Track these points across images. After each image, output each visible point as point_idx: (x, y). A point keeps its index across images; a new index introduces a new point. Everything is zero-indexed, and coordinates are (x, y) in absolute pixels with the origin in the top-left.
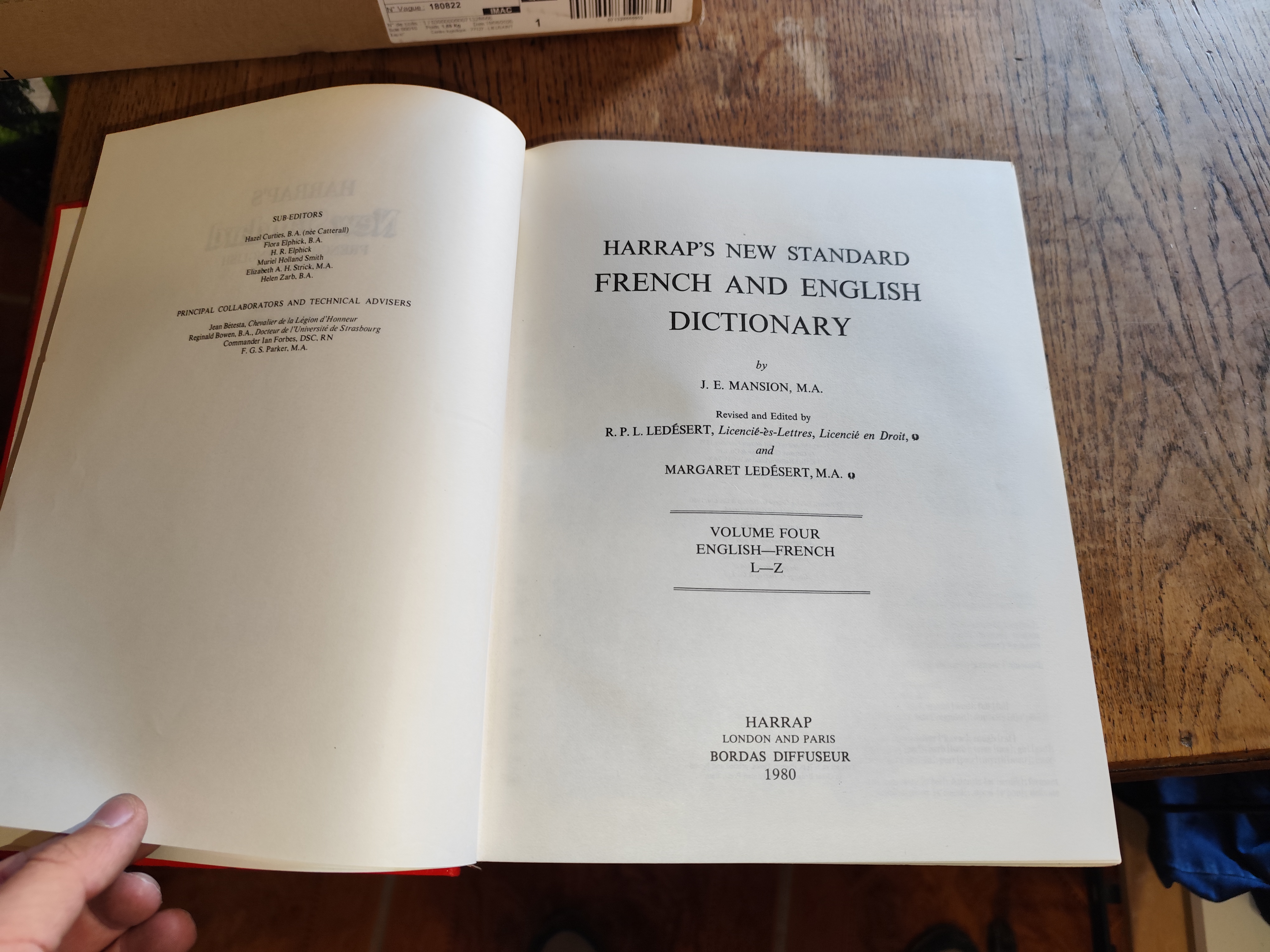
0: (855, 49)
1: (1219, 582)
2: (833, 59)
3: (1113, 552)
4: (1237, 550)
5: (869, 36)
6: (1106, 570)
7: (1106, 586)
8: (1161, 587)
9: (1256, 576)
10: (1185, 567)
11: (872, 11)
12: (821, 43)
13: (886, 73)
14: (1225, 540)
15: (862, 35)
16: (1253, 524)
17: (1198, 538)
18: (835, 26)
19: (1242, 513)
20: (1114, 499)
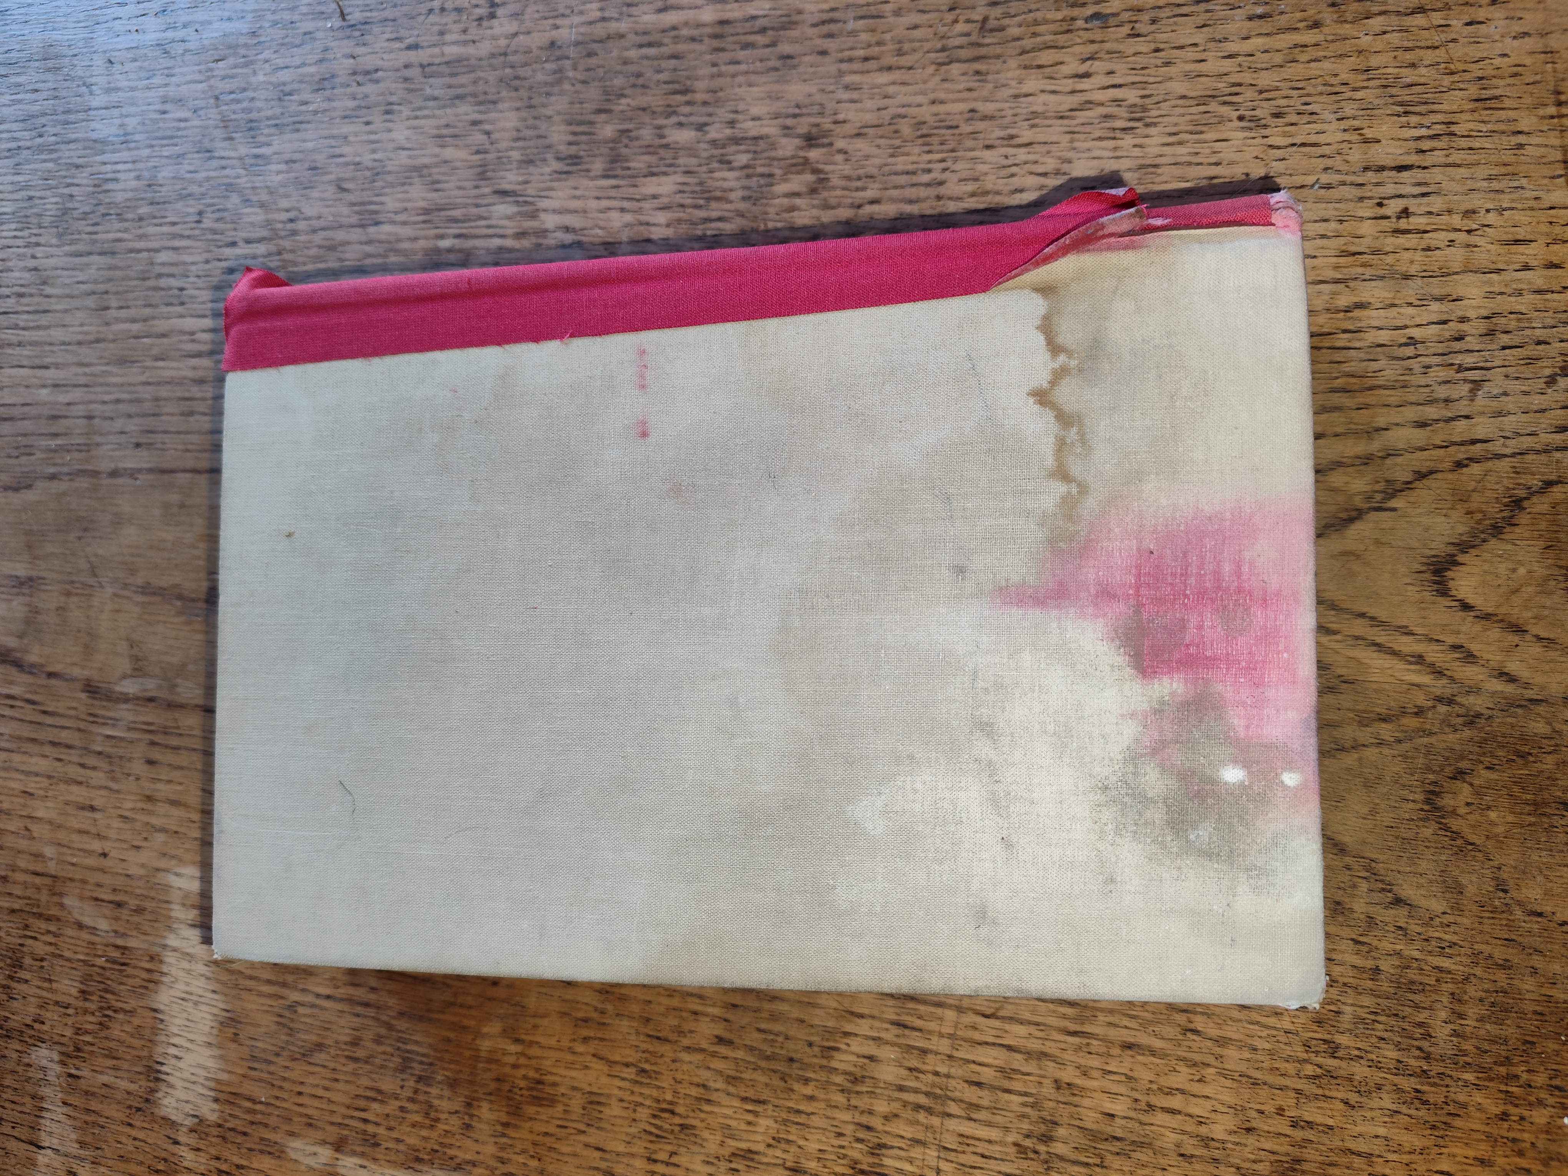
0: (362, 1103)
1: (1545, 804)
2: (379, 1153)
3: (1460, 978)
4: (1488, 748)
5: (339, 1067)
6: (1493, 1004)
7: (1522, 1014)
8: (1540, 915)
9: (1542, 731)
10: (1509, 858)
11: (287, 1042)
12: (340, 1163)
13: (421, 1063)
14: (1464, 765)
15: (337, 1080)
16: (1439, 699)
17: (1454, 813)
18: (310, 1125)
19: (1416, 714)
20: (1356, 942)
